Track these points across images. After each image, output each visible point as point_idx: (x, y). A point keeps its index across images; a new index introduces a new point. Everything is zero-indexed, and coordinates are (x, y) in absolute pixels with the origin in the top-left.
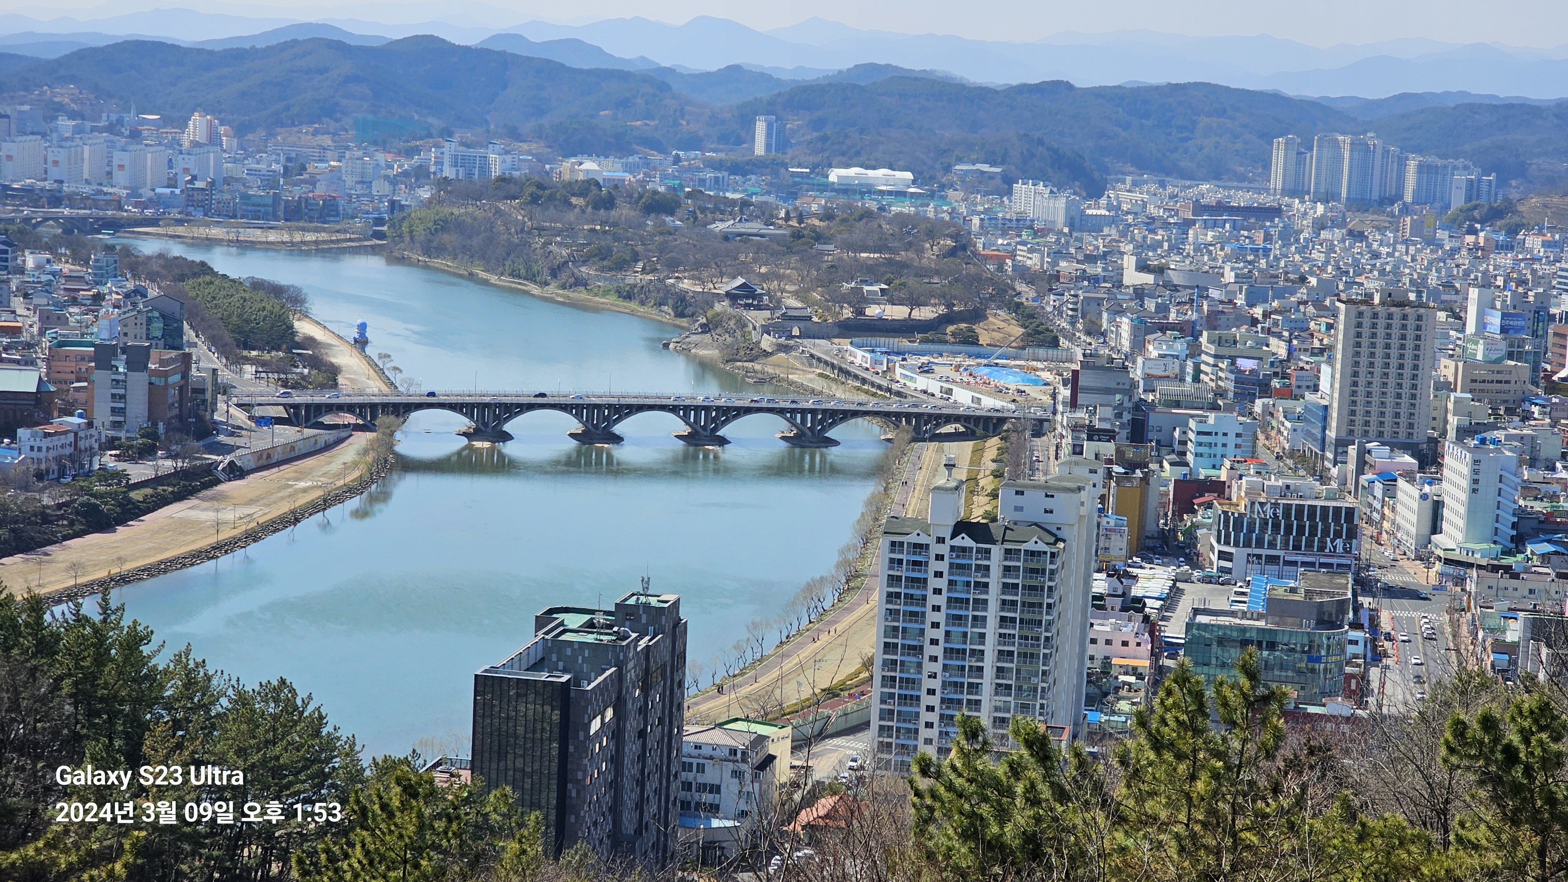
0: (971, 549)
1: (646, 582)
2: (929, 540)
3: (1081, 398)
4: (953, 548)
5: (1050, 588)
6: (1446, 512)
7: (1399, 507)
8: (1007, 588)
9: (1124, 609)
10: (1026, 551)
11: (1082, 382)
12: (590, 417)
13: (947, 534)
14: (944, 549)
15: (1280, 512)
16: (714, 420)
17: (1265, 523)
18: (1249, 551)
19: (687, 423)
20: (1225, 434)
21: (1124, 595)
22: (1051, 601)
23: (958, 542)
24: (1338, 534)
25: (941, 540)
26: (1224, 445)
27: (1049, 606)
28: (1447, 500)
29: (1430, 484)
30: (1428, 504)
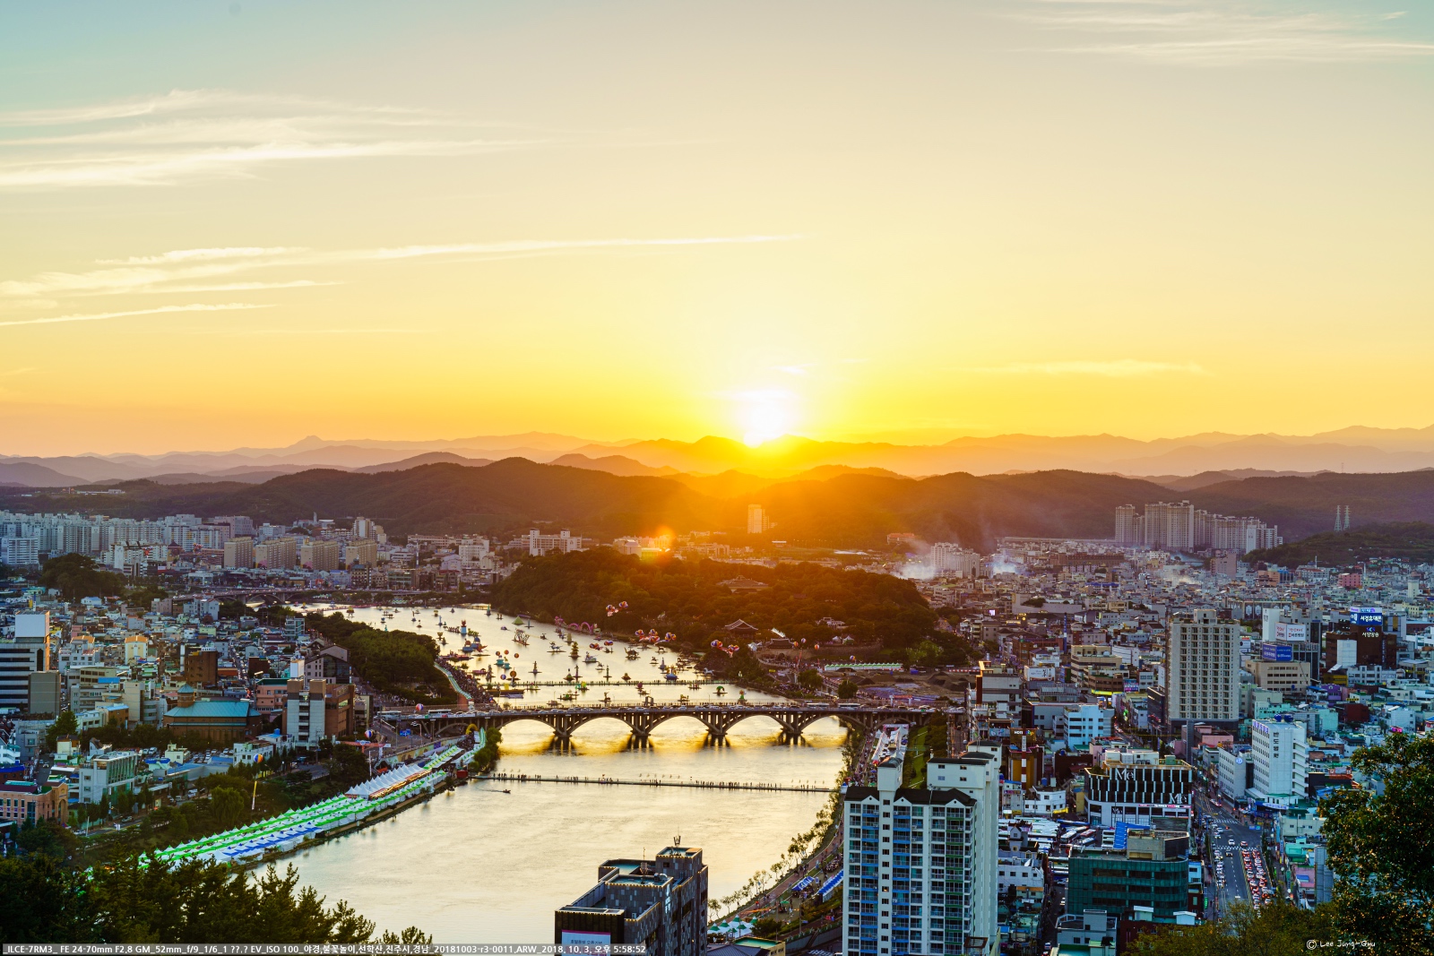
0: (909, 808)
1: (678, 841)
2: (880, 803)
3: (986, 697)
4: (895, 808)
5: (967, 835)
6: (1256, 772)
7: (1221, 769)
8: (936, 848)
9: (1023, 849)
10: (949, 809)
11: (985, 686)
12: (637, 721)
13: (891, 797)
14: (889, 809)
15: (1134, 775)
16: (725, 721)
17: (1123, 785)
18: (1113, 804)
19: (706, 724)
20: (1091, 720)
21: (1022, 839)
22: (968, 844)
23: (899, 803)
24: (1177, 790)
25: (886, 802)
26: (1091, 728)
27: (967, 848)
28: (1256, 763)
29: (1243, 751)
30: (1243, 765)
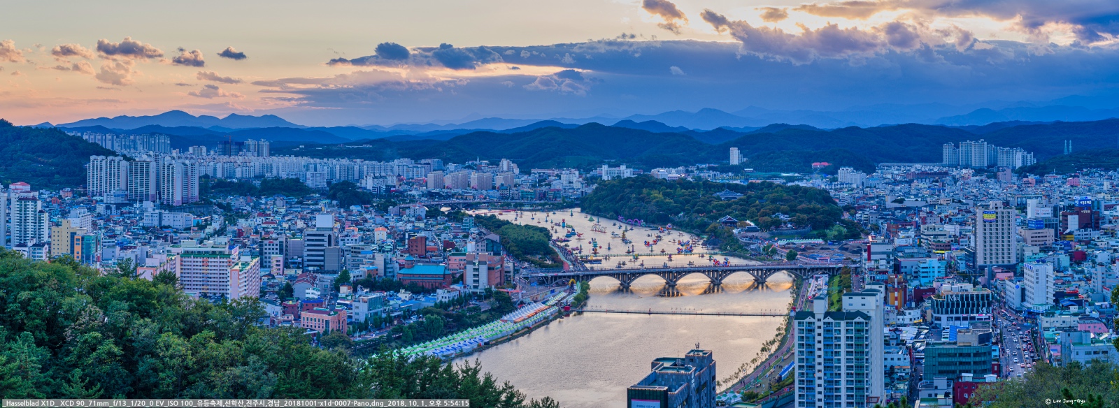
0: (832, 323)
1: (698, 346)
2: (815, 321)
3: (873, 257)
4: (824, 323)
5: (866, 337)
6: (1026, 293)
7: (1007, 292)
8: (849, 346)
9: (898, 344)
10: (855, 323)
11: (872, 250)
12: (669, 277)
13: (821, 317)
14: (821, 324)
15: (959, 298)
16: (720, 276)
17: (953, 304)
18: (948, 316)
19: (710, 277)
20: (933, 267)
21: (897, 338)
22: (867, 343)
23: (826, 320)
24: (984, 306)
25: (819, 320)
26: (933, 272)
27: (867, 345)
28: (1027, 287)
29: (1019, 281)
30: (1019, 289)
